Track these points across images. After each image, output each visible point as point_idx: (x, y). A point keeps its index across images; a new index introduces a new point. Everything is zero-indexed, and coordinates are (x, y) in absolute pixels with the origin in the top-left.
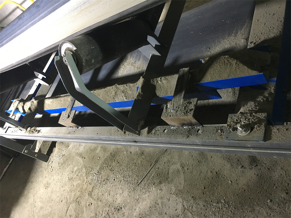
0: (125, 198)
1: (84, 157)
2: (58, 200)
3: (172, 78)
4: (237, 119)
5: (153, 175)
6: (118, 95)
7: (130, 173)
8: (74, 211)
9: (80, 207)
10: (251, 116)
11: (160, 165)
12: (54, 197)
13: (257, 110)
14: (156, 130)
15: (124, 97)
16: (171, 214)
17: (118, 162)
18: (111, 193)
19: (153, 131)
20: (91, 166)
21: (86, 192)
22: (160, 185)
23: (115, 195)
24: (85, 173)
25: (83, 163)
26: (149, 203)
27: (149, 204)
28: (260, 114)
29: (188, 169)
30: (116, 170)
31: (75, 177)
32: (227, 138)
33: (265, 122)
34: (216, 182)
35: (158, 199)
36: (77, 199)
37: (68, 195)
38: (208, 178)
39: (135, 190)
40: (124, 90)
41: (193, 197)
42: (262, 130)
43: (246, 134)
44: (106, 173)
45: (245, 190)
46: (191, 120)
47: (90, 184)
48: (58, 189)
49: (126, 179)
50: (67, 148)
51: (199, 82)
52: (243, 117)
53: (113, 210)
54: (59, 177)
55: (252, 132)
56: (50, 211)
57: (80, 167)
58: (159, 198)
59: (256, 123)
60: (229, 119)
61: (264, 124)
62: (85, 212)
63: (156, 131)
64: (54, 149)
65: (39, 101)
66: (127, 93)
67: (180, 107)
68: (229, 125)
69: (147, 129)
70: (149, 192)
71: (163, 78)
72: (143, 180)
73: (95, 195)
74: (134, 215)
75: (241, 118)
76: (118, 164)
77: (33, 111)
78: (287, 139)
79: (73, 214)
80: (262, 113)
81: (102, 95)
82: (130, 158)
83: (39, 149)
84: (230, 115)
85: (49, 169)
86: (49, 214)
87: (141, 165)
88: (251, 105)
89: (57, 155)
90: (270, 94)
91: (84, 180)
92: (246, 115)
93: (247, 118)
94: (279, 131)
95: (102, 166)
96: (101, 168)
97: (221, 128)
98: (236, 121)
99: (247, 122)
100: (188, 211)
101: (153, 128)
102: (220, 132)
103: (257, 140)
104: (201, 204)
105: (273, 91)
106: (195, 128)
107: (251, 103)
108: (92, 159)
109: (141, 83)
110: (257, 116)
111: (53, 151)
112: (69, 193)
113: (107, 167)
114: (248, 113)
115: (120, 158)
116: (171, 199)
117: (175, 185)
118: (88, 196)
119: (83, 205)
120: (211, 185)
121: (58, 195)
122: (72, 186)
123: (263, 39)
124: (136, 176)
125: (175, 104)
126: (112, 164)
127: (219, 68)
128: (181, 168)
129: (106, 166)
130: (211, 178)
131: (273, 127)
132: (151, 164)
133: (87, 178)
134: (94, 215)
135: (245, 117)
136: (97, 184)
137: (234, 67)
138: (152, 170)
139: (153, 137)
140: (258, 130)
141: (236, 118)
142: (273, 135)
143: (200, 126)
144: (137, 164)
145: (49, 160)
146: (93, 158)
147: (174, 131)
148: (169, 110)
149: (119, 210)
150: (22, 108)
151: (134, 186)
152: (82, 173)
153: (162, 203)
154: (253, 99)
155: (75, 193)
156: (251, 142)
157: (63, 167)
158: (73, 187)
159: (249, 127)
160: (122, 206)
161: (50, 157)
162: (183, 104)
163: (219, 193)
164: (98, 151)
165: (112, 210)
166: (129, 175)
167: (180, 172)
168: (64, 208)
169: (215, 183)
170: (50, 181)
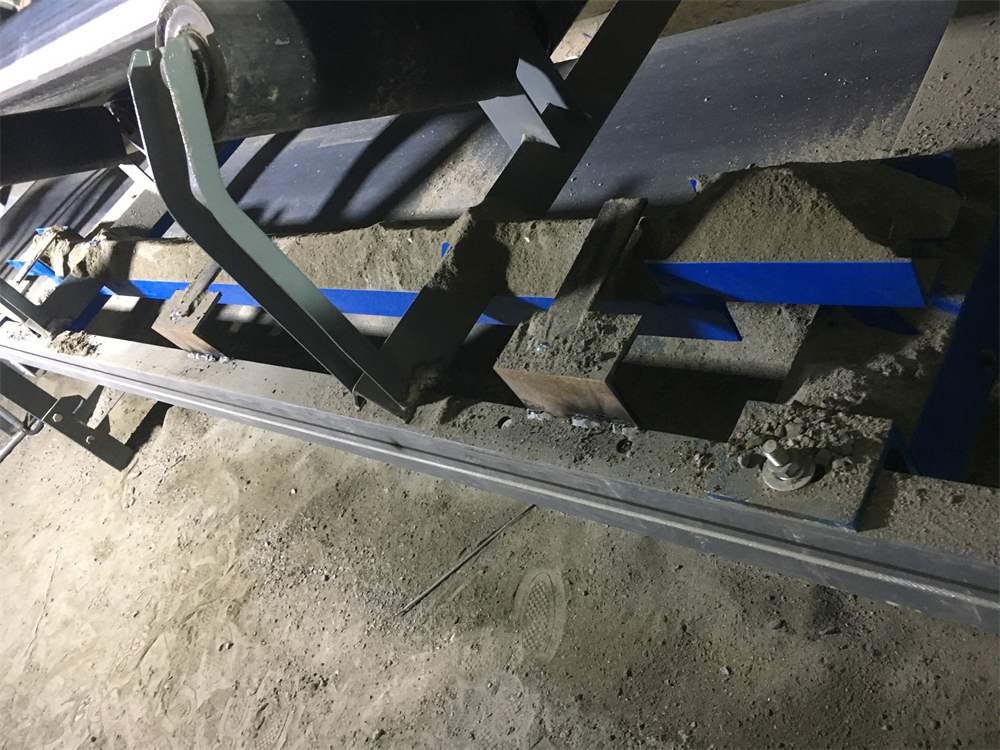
0: (348, 649)
1: (248, 477)
2: (124, 607)
3: (573, 232)
4: (774, 424)
5: (462, 587)
6: (377, 263)
7: (385, 565)
8: (169, 656)
9: (190, 647)
10: (827, 420)
11: (494, 560)
12: (116, 594)
13: (859, 402)
14: (475, 413)
15: (395, 275)
16: (490, 741)
17: (356, 520)
18: (304, 620)
19: (463, 417)
20: (260, 515)
21: (222, 601)
22: (477, 629)
23: (317, 633)
24: (236, 535)
25: (240, 497)
26: (425, 685)
27: (422, 688)
28: (866, 420)
29: (586, 593)
30: (342, 544)
31: (201, 542)
32: (718, 489)
33: (877, 457)
34: (676, 660)
35: (458, 678)
36: (189, 617)
37: (162, 598)
38: (650, 640)
39: (389, 628)
40: (399, 250)
41: (581, 697)
42: (859, 481)
43: (790, 488)
44: (307, 547)
45: (771, 713)
46: (598, 395)
47: (245, 575)
48: (134, 571)
49: (366, 585)
50: (199, 437)
51: (666, 257)
52: (797, 420)
53: (297, 683)
54: (149, 530)
55: (817, 484)
56: (90, 639)
57: (226, 510)
58: (460, 675)
59: (838, 452)
60: (742, 417)
61: (869, 461)
62: (202, 667)
63: (473, 417)
64: (155, 430)
65: (117, 245)
66: (409, 262)
67: (570, 338)
68: (740, 440)
69: (443, 404)
70: (434, 648)
71: (541, 226)
72: (422, 598)
73: (249, 617)
74: (365, 716)
75: (787, 422)
76: (353, 527)
77: (91, 274)
78: (949, 535)
79: (163, 668)
80: (875, 416)
81: (323, 255)
82: (397, 513)
83: (101, 420)
84: (750, 404)
85: (124, 497)
86: (83, 651)
87: (430, 547)
88: (840, 381)
89: (160, 455)
90: (927, 353)
91: (227, 556)
92: (809, 413)
93: (811, 425)
94: (923, 499)
95: (297, 520)
96: (294, 529)
97: (705, 449)
98: (768, 430)
99: (806, 440)
100: (554, 744)
101: (465, 407)
102: (698, 463)
103: (829, 518)
104: (603, 728)
105: (938, 345)
106: (614, 431)
107: (844, 372)
108: (272, 490)
109: (460, 229)
110: (850, 426)
111: (150, 437)
112: (166, 590)
113: (315, 528)
114: (821, 409)
115: (365, 504)
116: (502, 689)
117: (530, 641)
118: (225, 616)
119: (202, 644)
120: (654, 666)
121: (129, 590)
122: (184, 571)
123: (947, 144)
124: (404, 579)
125: (555, 324)
126: (334, 523)
127: (747, 211)
128: (562, 586)
129: (313, 524)
130: (660, 643)
131: (904, 478)
132: (465, 549)
133: (238, 553)
134: (230, 685)
135: (806, 420)
136: (268, 579)
137: (805, 219)
138: (463, 572)
139: (457, 440)
140: (840, 481)
141: (770, 420)
142: (896, 512)
143: (633, 426)
144: (416, 539)
145: (130, 466)
146: (277, 486)
147: (536, 429)
148: (530, 342)
149: (316, 686)
150: (62, 260)
151: (388, 615)
152: (226, 532)
153: (469, 695)
154: (855, 360)
155: (185, 596)
156: (805, 524)
157: (170, 497)
158: (186, 574)
159: (810, 464)
160: (331, 677)
161: (138, 455)
162: (583, 331)
163: (678, 705)
164: (296, 467)
165: (293, 683)
166: (379, 573)
167: (557, 599)
168: (137, 640)
169: (671, 664)
170: (117, 538)
